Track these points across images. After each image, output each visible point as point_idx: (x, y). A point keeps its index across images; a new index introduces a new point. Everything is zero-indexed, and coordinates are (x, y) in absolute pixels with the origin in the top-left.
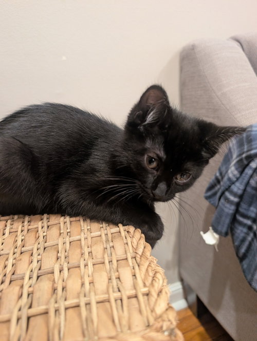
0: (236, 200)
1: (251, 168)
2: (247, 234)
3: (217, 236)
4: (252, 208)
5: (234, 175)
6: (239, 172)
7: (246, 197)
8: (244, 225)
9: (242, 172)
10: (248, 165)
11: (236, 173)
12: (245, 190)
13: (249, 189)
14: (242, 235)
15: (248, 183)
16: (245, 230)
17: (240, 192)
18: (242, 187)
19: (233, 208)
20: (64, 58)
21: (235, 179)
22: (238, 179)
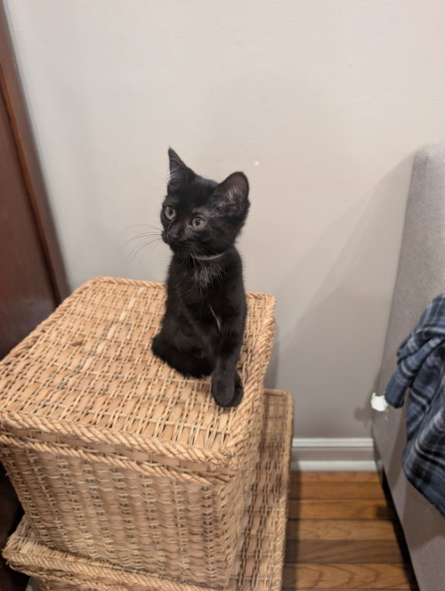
0: (409, 374)
1: (429, 346)
2: (420, 413)
3: (386, 404)
4: (429, 388)
5: (413, 347)
6: (418, 345)
7: (420, 374)
8: (419, 403)
9: (421, 346)
10: (427, 341)
11: (414, 344)
12: (420, 366)
13: (424, 367)
14: (415, 412)
15: (423, 361)
16: (418, 408)
17: (413, 367)
18: (416, 363)
19: (405, 380)
20: (257, 163)
21: (412, 351)
22: (416, 352)
